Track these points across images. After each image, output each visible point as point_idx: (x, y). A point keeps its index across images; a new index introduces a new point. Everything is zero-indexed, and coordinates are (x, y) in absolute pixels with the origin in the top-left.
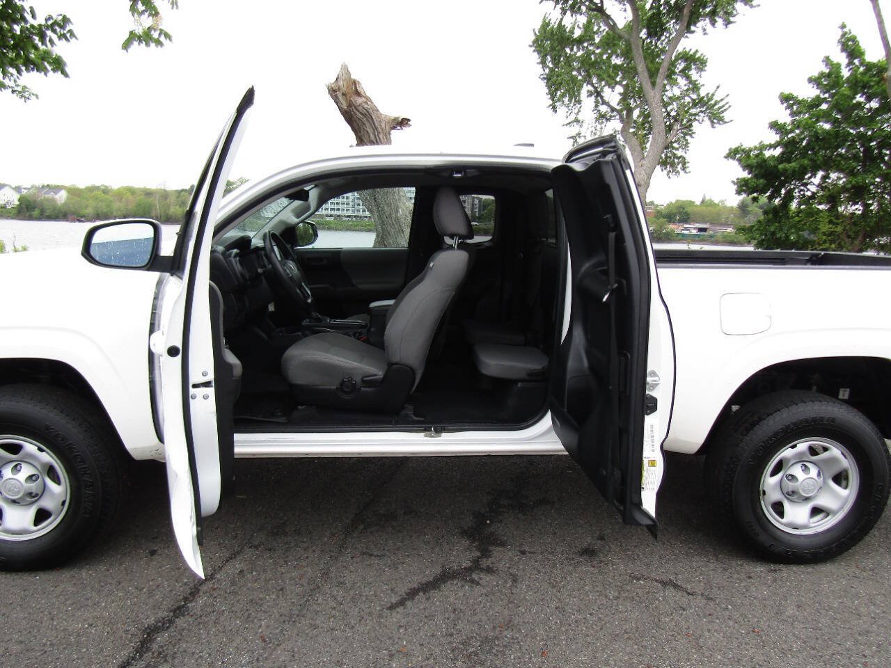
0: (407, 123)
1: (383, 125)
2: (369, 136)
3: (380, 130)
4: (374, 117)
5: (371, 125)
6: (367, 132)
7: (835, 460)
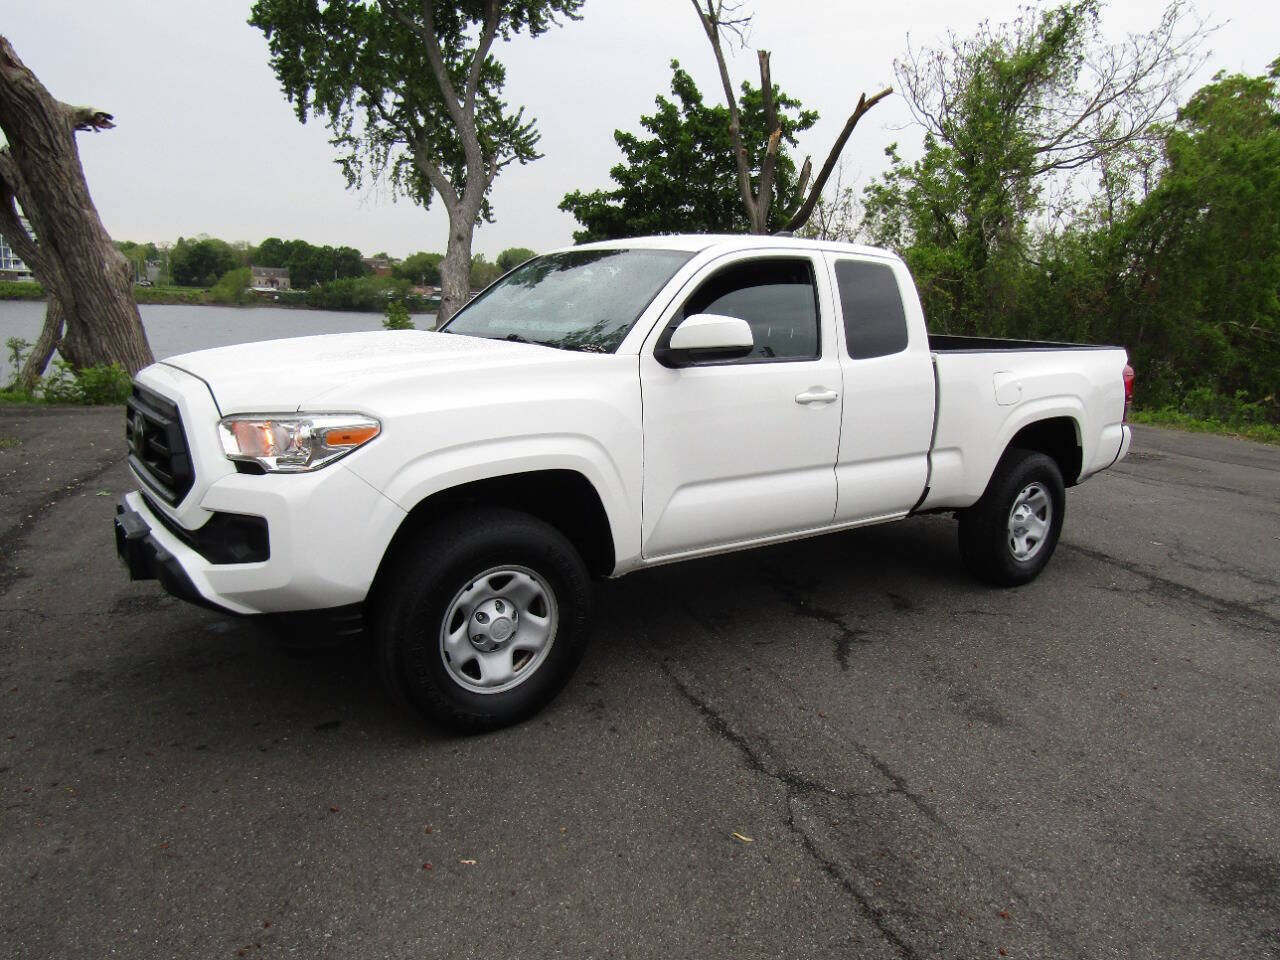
0: (105, 122)
1: (62, 121)
2: (39, 138)
3: (57, 128)
4: (43, 105)
5: (39, 118)
6: (34, 130)
7: (1041, 499)
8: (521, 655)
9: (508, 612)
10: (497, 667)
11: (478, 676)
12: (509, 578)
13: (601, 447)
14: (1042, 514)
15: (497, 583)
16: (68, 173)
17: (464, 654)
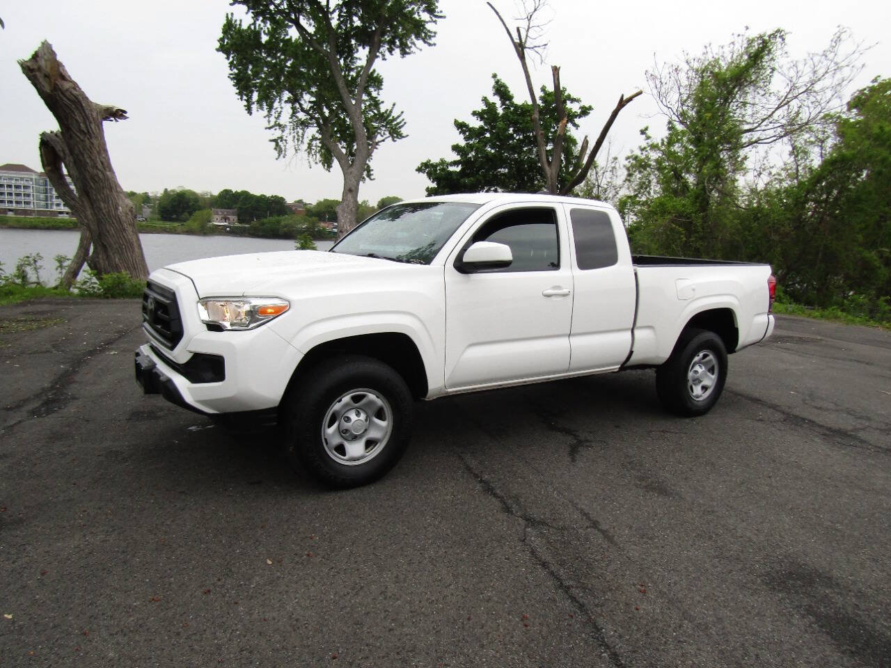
0: (121, 115)
1: (95, 114)
2: (80, 126)
3: (91, 119)
4: (84, 105)
5: (81, 113)
6: (77, 120)
7: (710, 361)
8: (370, 444)
9: (363, 416)
10: (356, 449)
11: (344, 454)
12: (364, 396)
13: (421, 321)
14: (711, 370)
15: (356, 399)
16: (97, 148)
17: (336, 441)
